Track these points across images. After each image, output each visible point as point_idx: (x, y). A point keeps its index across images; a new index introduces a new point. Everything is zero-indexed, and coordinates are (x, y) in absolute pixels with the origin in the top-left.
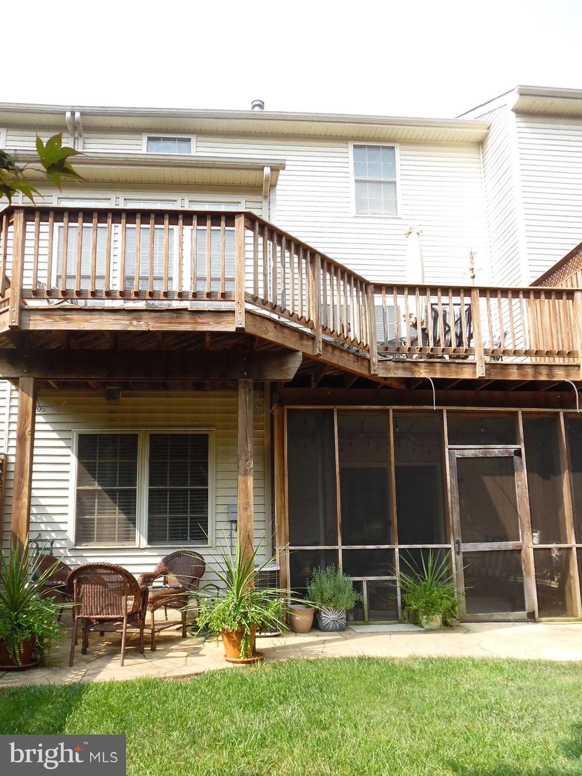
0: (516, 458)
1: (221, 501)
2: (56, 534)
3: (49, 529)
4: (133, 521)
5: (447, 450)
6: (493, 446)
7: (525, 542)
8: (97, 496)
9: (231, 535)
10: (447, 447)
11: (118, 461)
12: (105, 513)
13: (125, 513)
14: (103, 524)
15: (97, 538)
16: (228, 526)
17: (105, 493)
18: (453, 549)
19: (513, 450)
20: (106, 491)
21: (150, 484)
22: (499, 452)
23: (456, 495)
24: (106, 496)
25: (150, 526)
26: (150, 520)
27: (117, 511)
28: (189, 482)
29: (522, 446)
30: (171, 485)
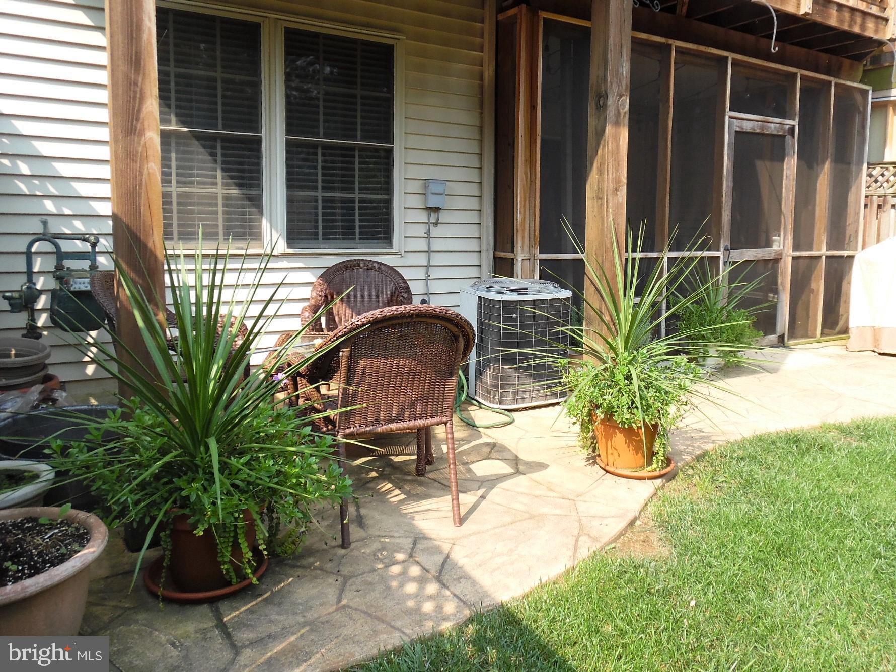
0: (788, 138)
1: (414, 172)
2: (83, 224)
3: (67, 212)
4: (256, 202)
5: (727, 118)
6: (770, 119)
7: (786, 249)
8: (173, 145)
9: (428, 233)
10: (729, 113)
11: (219, 74)
12: (192, 183)
13: (240, 186)
14: (191, 204)
15: (179, 234)
16: (423, 217)
17: (196, 142)
18: (722, 258)
19: (788, 126)
20: (198, 137)
21: (289, 132)
22: (775, 127)
23: (731, 184)
24: (196, 147)
25: (290, 212)
26: (290, 201)
27: (219, 180)
28: (359, 133)
29: (795, 123)
30: (326, 136)
